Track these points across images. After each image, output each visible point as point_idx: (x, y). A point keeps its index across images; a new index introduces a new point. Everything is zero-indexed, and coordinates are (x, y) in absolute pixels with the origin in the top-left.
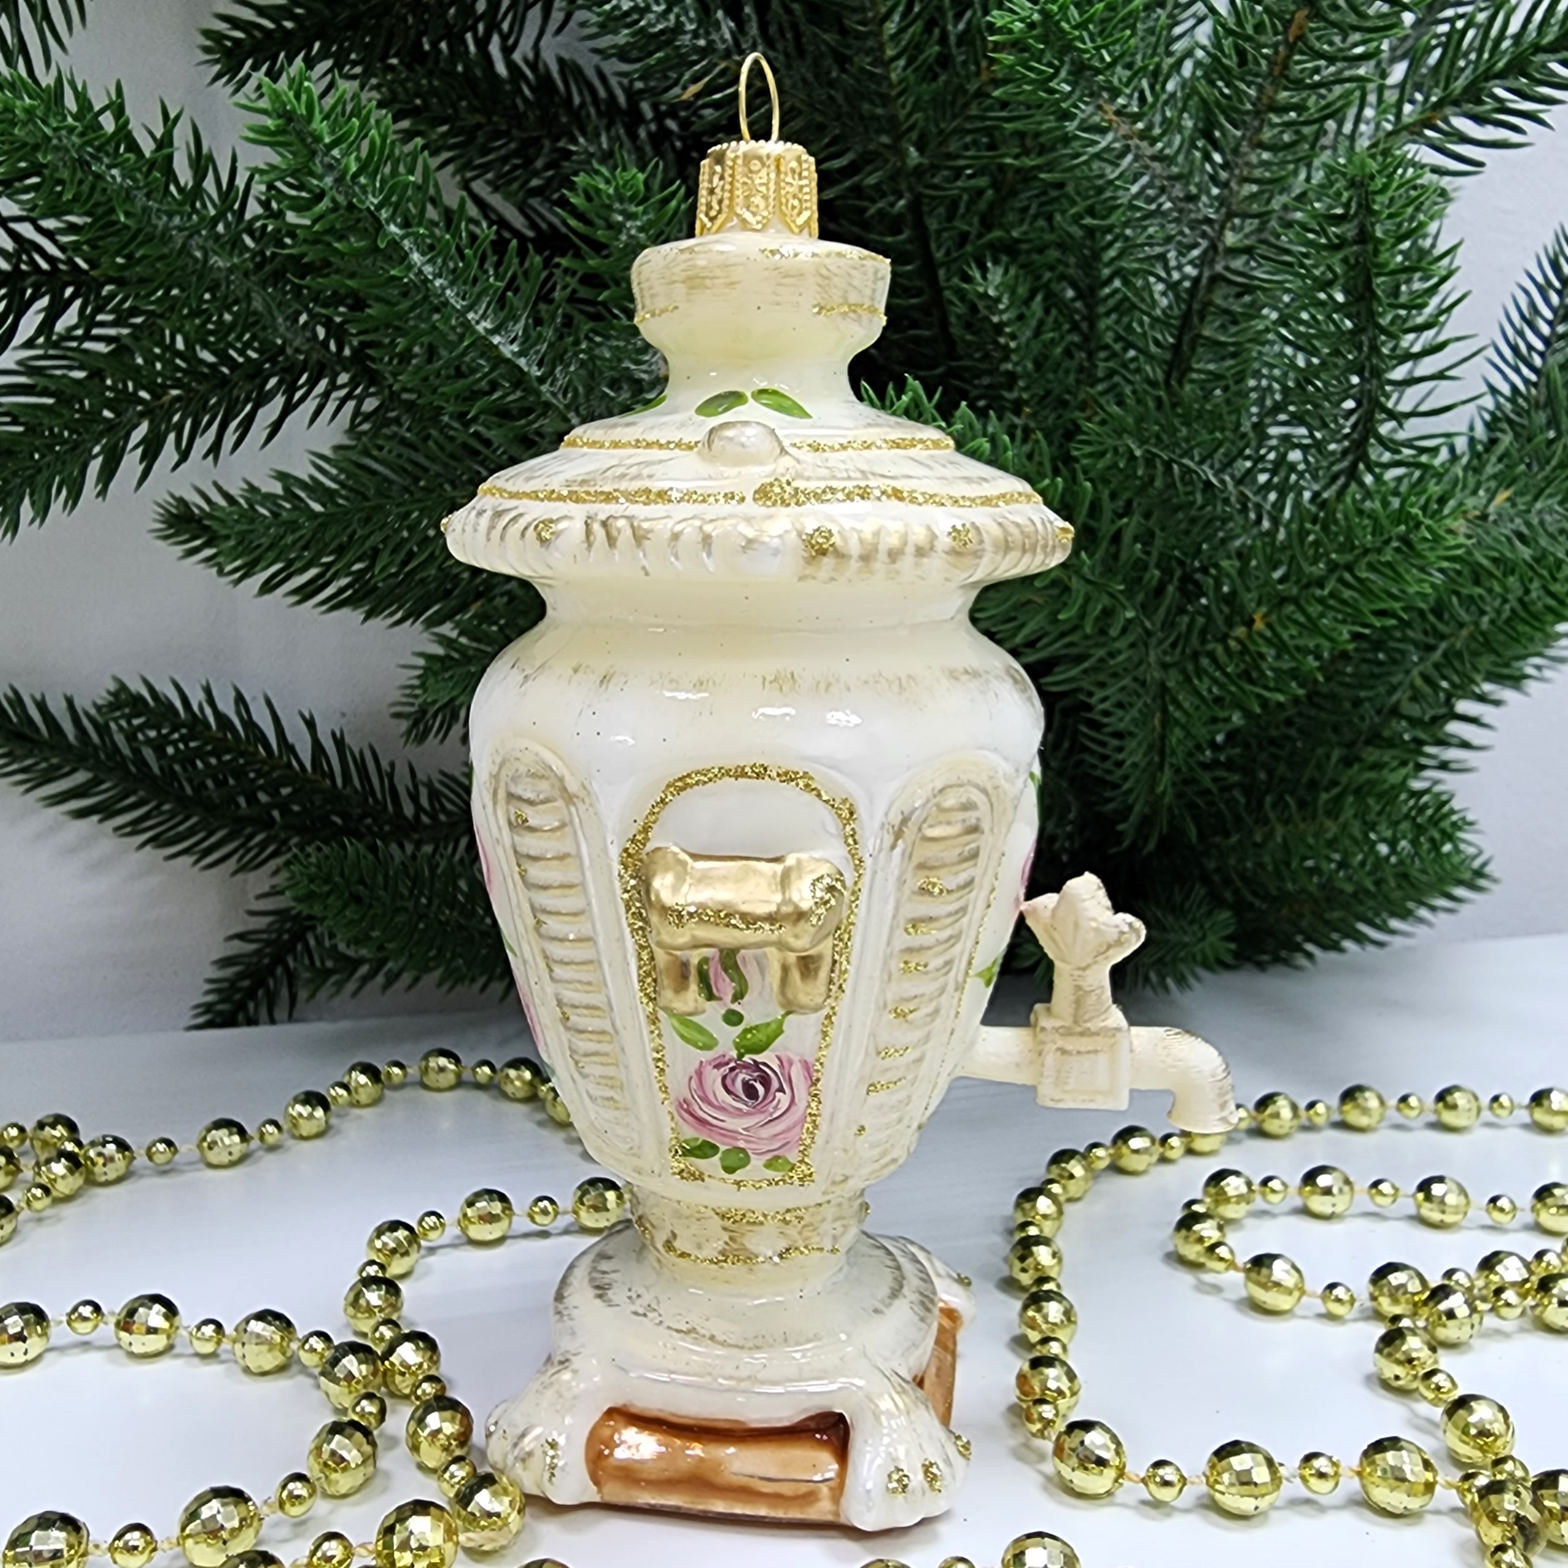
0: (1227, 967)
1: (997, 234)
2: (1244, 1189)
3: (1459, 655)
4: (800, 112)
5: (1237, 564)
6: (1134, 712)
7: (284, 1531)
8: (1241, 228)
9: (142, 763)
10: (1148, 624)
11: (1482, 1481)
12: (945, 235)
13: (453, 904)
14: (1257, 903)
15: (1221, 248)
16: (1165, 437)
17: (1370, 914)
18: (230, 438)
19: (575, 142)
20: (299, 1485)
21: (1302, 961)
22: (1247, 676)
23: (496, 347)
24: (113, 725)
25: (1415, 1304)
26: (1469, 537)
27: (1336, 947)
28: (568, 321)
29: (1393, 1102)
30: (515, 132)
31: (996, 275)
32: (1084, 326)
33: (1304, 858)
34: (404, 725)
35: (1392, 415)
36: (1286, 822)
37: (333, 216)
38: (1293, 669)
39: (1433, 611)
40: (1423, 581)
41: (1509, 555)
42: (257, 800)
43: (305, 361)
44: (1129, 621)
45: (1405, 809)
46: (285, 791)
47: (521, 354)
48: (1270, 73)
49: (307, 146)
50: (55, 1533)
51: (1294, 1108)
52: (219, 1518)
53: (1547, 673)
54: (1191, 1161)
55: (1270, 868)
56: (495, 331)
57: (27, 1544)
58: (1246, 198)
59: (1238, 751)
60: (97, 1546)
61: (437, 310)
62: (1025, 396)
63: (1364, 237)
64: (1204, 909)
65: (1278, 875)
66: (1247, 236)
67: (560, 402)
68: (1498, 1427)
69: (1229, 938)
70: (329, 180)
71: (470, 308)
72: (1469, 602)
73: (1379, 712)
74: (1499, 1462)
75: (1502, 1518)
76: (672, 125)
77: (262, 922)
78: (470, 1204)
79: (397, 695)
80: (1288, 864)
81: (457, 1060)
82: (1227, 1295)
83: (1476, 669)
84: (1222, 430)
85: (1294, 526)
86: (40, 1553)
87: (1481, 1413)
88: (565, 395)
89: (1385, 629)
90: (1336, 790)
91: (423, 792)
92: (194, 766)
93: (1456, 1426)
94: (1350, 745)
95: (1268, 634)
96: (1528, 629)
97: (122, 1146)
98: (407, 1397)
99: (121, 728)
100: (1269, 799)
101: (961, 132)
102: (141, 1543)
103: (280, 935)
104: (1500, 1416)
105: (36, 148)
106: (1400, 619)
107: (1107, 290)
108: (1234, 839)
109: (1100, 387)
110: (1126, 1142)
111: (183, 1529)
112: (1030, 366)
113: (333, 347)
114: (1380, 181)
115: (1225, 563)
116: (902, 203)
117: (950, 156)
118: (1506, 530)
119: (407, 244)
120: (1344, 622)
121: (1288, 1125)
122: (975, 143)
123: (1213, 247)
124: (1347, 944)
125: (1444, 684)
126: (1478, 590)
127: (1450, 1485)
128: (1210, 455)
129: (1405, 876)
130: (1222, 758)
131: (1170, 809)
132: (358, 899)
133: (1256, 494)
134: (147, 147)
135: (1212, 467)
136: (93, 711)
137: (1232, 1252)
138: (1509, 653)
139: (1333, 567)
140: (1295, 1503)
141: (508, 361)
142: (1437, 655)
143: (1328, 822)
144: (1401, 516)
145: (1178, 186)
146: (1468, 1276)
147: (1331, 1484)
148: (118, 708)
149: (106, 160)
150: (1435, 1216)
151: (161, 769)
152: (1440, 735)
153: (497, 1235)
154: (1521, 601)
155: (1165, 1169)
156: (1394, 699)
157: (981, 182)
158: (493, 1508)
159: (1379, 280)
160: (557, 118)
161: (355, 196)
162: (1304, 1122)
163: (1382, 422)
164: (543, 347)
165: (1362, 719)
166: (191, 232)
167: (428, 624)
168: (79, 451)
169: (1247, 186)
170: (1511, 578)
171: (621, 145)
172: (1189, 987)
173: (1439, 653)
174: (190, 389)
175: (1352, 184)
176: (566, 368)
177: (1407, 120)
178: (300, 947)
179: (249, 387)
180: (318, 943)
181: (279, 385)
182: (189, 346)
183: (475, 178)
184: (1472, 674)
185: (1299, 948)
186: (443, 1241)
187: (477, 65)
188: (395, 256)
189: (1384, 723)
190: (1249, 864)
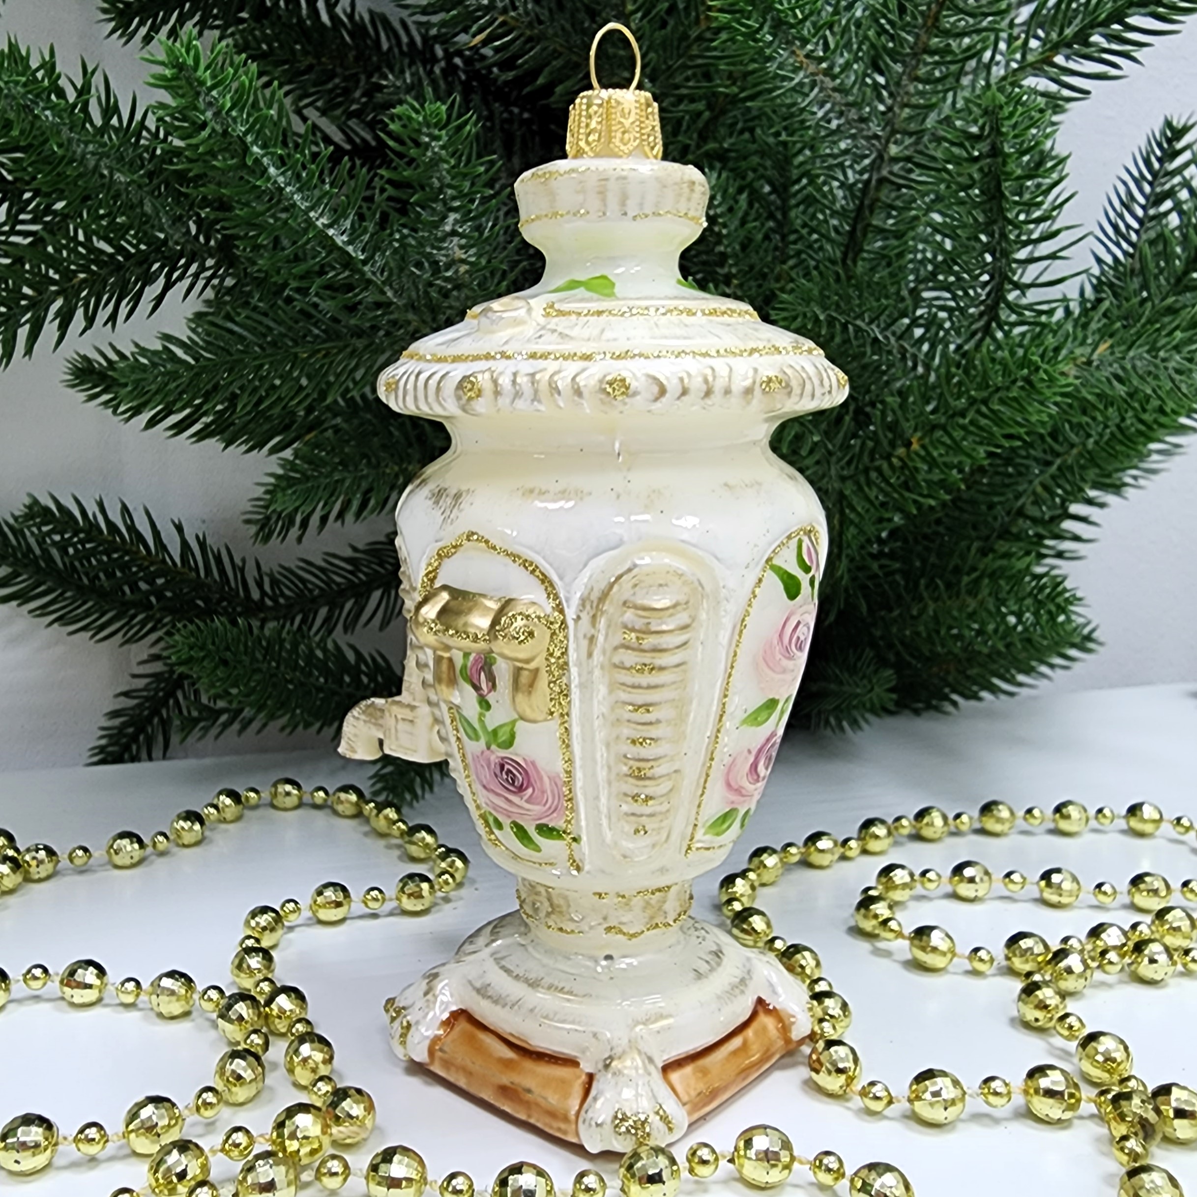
0: (891, 713)
1: (711, 145)
2: (907, 879)
3: (1071, 468)
4: (560, 54)
5: (898, 400)
7: (200, 1130)
8: (902, 142)
9: (50, 559)
10: (830, 446)
11: (1113, 1094)
13: (295, 667)
14: (914, 662)
15: (886, 157)
16: (842, 304)
17: (1002, 671)
18: (123, 310)
19: (386, 78)
20: (210, 1094)
21: (950, 708)
22: (906, 486)
23: (331, 237)
24: (26, 530)
25: (1041, 963)
26: (1077, 378)
27: (976, 697)
28: (385, 217)
29: (1021, 813)
30: (339, 70)
32: (779, 216)
33: (950, 628)
34: (253, 529)
35: (1017, 286)
36: (936, 600)
37: (212, 141)
38: (942, 481)
39: (1050, 435)
40: (1042, 412)
41: (1108, 391)
42: (139, 589)
43: (182, 250)
44: (816, 444)
45: (1028, 589)
46: (160, 581)
47: (349, 243)
48: (924, 25)
49: (193, 88)
50: (34, 1129)
51: (945, 818)
52: (154, 1118)
53: (1142, 482)
54: (866, 859)
55: (924, 635)
56: (330, 226)
57: (15, 1135)
58: (906, 119)
59: (899, 544)
60: (65, 1138)
61: (285, 210)
62: (734, 270)
63: (995, 152)
64: (872, 668)
65: (930, 640)
66: (906, 148)
67: (378, 279)
68: (1119, 1055)
69: (891, 690)
70: (209, 114)
71: (312, 208)
72: (1077, 427)
73: (1008, 513)
74: (1124, 1081)
75: (1129, 1119)
76: (457, 61)
77: (141, 683)
78: (320, 893)
79: (248, 507)
80: (938, 632)
81: (298, 786)
82: (897, 957)
83: (1083, 480)
84: (887, 297)
85: (943, 370)
86: (24, 1143)
87: (1105, 1044)
88: (382, 274)
89: (1013, 449)
90: (974, 575)
91: (266, 581)
92: (90, 562)
93: (1088, 1055)
94: (987, 538)
95: (923, 453)
96: (1123, 448)
97: (50, 852)
98: (283, 1034)
99: (32, 533)
100: (923, 582)
101: (685, 67)
102: (97, 1137)
103: (156, 693)
104: (1121, 1047)
106: (1024, 441)
107: (797, 187)
108: (896, 613)
109: (791, 262)
110: (814, 844)
111: (127, 1126)
112: (737, 247)
113: (202, 239)
114: (1007, 111)
115: (889, 399)
117: (677, 87)
118: (1106, 373)
119: (265, 161)
120: (981, 443)
121: (940, 831)
122: (694, 75)
123: (880, 157)
124: (984, 694)
125: (1060, 491)
126: (1085, 419)
127: (1090, 1100)
128: (877, 318)
129: (1029, 641)
130: (886, 550)
131: (846, 590)
132: (225, 663)
133: (912, 346)
134: (71, 95)
135: (878, 326)
136: (11, 521)
137: (900, 925)
138: (1110, 468)
139: (972, 401)
141: (340, 249)
142: (1053, 469)
143: (969, 599)
144: (1025, 362)
145: (853, 110)
146: (1080, 941)
147: (1005, 1100)
148: (32, 518)
149: (41, 104)
150: (1054, 898)
151: (64, 564)
152: (1056, 531)
153: (340, 917)
154: (1118, 426)
155: (845, 865)
156: (1020, 503)
157: (700, 106)
158: (354, 1113)
159: (1007, 184)
160: (370, 58)
161: (228, 126)
162: (953, 829)
163: (1010, 291)
164: (366, 237)
165: (995, 518)
166: (102, 156)
167: (274, 451)
168: (11, 322)
169: (907, 110)
170: (1110, 410)
171: (420, 80)
172: (860, 728)
173: (1055, 467)
174: (93, 273)
175: (986, 112)
176: (383, 253)
177: (1030, 58)
178: (171, 702)
179: (139, 271)
180: (185, 697)
181: (161, 268)
182: (88, 238)
183: (306, 106)
184: (1082, 484)
185: (946, 698)
186: (299, 922)
187: (309, 17)
188: (258, 171)
189: (1013, 521)
190: (908, 633)
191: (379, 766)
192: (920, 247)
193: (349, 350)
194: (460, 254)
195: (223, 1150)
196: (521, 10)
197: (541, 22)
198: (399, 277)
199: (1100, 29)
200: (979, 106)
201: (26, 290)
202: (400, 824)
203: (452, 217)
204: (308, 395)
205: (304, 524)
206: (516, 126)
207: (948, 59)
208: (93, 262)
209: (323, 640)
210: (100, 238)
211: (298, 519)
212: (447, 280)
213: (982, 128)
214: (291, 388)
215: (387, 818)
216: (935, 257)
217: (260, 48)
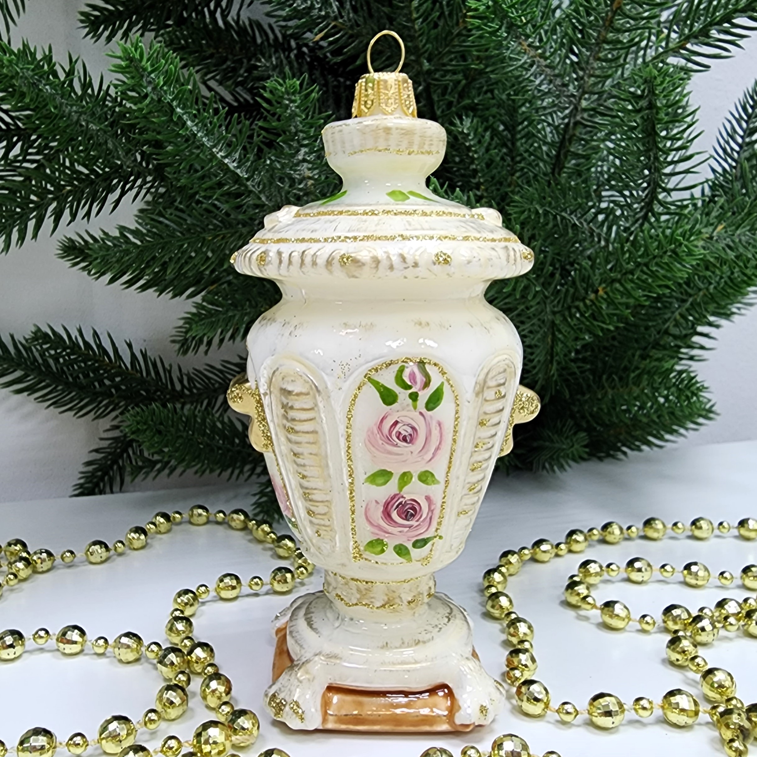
0: (584, 459)
1: (467, 101)
2: (598, 570)
3: (699, 304)
5: (590, 262)
6: (539, 336)
7: (147, 737)
8: (589, 99)
9: (48, 366)
10: (546, 293)
11: (721, 709)
12: (441, 103)
13: (204, 434)
14: (598, 428)
15: (579, 108)
16: (553, 203)
17: (655, 432)
18: (95, 210)
19: (260, 61)
20: (153, 714)
21: (621, 456)
22: (595, 317)
23: (226, 164)
24: (33, 348)
25: (685, 625)
27: (639, 449)
28: (260, 151)
29: (670, 526)
30: (230, 57)
31: (467, 122)
32: (509, 144)
33: (622, 405)
34: (177, 346)
35: (665, 190)
36: (613, 388)
37: (151, 106)
39: (686, 283)
40: (683, 271)
41: (723, 256)
42: (104, 384)
43: (132, 171)
44: (537, 292)
45: (673, 382)
46: (118, 379)
47: (238, 167)
48: (604, 25)
49: (139, 73)
50: (41, 738)
51: (621, 529)
52: (118, 730)
53: (743, 311)
54: (571, 556)
55: (606, 411)
56: (226, 157)
57: (29, 742)
58: (592, 85)
59: (588, 353)
60: (61, 744)
61: (198, 147)
62: (482, 180)
63: (651, 106)
64: (573, 432)
65: (609, 414)
66: (592, 102)
67: (256, 190)
68: (727, 683)
69: (585, 446)
70: (149, 89)
71: (214, 146)
72: (703, 278)
73: (659, 333)
74: (729, 700)
75: (732, 727)
76: (305, 49)
77: (105, 444)
78: (221, 581)
79: (173, 332)
80: (614, 409)
81: (207, 510)
82: (592, 621)
83: (706, 310)
84: (581, 198)
85: (617, 243)
86: (35, 747)
87: (719, 677)
88: (259, 186)
89: (663, 294)
90: (637, 372)
91: (185, 378)
92: (73, 367)
93: (707, 683)
94: (645, 348)
95: (605, 296)
96: (732, 291)
97: (50, 554)
98: (199, 674)
99: (37, 349)
100: (604, 377)
101: (450, 52)
102: (81, 742)
103: (115, 450)
104: (729, 678)
105: (12, 77)
106: (671, 289)
107: (520, 127)
108: (587, 397)
109: (518, 174)
110: (539, 547)
111: (100, 735)
112: (484, 166)
113: (144, 164)
114: (659, 80)
115: (583, 262)
116: (421, 88)
117: (444, 65)
118: (722, 244)
119: (185, 117)
121: (618, 538)
122: (456, 57)
123: (576, 108)
124: (644, 447)
125: (691, 318)
126: (708, 273)
127: (705, 712)
128: (575, 211)
129: (672, 413)
130: (580, 356)
131: (556, 382)
132: (160, 432)
133: (598, 228)
134: (62, 76)
135: (576, 216)
136: (24, 342)
137: (594, 600)
138: (724, 303)
139: (638, 265)
140: (632, 722)
141: (232, 171)
142: (688, 305)
143: (635, 388)
144: (672, 240)
145: (558, 79)
146: (711, 610)
147: (650, 712)
148: (37, 340)
149: (43, 82)
150: (693, 582)
151: (57, 369)
152: (689, 343)
153: (234, 596)
154: (729, 278)
155: (558, 560)
156: (666, 326)
157: (460, 77)
158: (246, 726)
159: (659, 126)
160: (249, 48)
161: (162, 96)
162: (626, 536)
163: (660, 193)
164: (249, 164)
165: (650, 336)
166: (81, 113)
167: (189, 297)
168: (24, 218)
169: (593, 79)
170: (725, 267)
171: (281, 61)
172: (565, 470)
173: (689, 303)
174: (76, 186)
175: (645, 81)
176: (260, 173)
177: (671, 45)
178: (125, 455)
179: (104, 185)
180: (134, 453)
181: (119, 182)
182: (72, 164)
183: (209, 79)
184: (705, 313)
185: (619, 450)
186: (208, 599)
187: (211, 23)
188: (180, 125)
189: (661, 338)
190: (595, 409)
191: (257, 497)
192: (600, 163)
193: (238, 234)
194: (308, 174)
195: (162, 751)
196: (346, 18)
197: (358, 25)
198: (270, 188)
199: (716, 27)
200: (641, 77)
201: (33, 197)
202: (272, 535)
203: (303, 150)
204: (212, 263)
205: (209, 343)
206: (342, 90)
207: (619, 46)
208: (75, 179)
209: (221, 415)
210: (79, 164)
211: (205, 339)
212: (300, 190)
213: (643, 91)
214: (201, 259)
215: (263, 530)
216: (609, 169)
217: (180, 43)
